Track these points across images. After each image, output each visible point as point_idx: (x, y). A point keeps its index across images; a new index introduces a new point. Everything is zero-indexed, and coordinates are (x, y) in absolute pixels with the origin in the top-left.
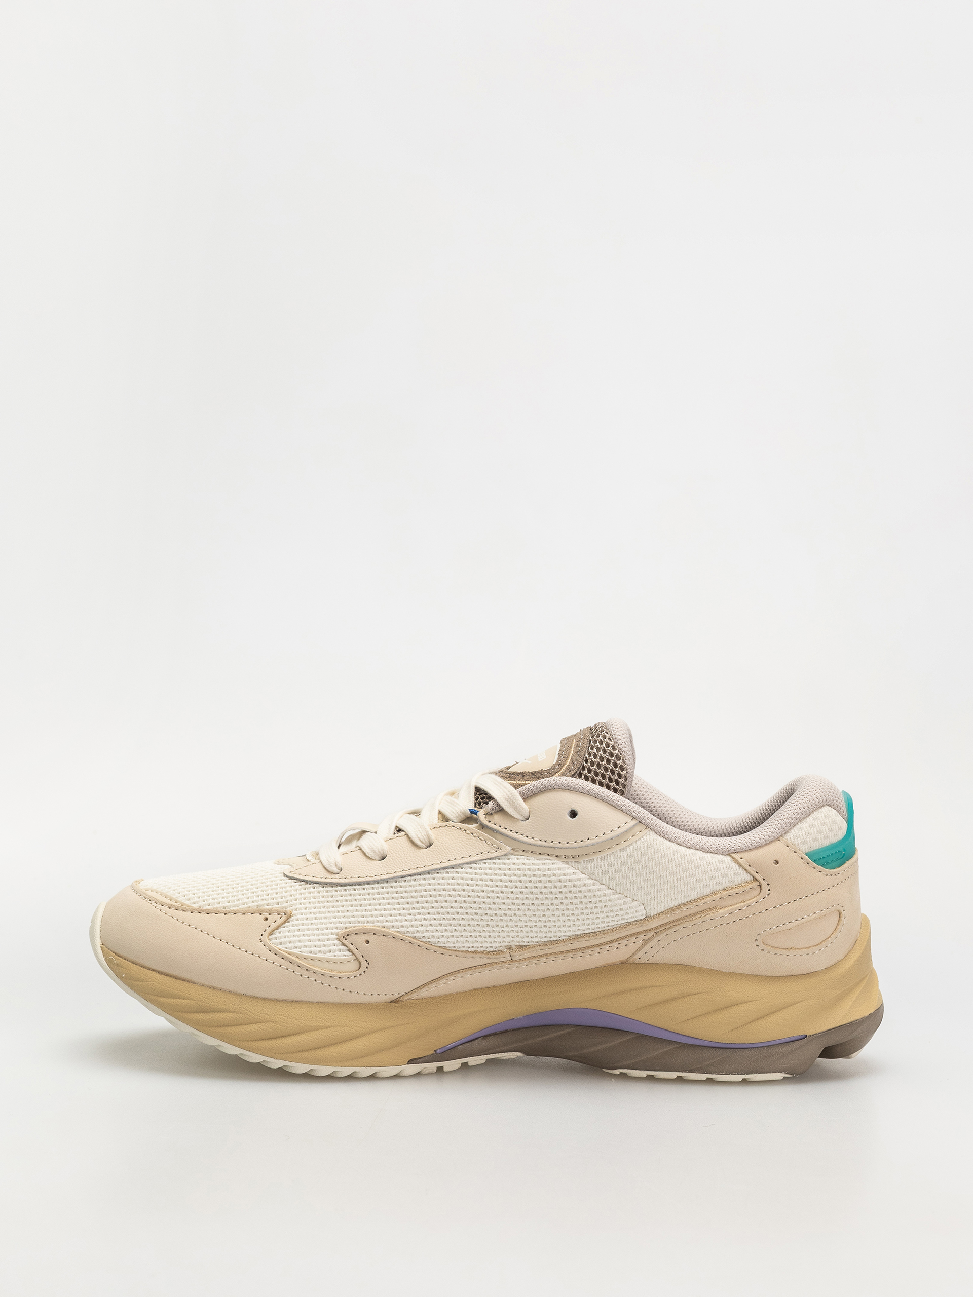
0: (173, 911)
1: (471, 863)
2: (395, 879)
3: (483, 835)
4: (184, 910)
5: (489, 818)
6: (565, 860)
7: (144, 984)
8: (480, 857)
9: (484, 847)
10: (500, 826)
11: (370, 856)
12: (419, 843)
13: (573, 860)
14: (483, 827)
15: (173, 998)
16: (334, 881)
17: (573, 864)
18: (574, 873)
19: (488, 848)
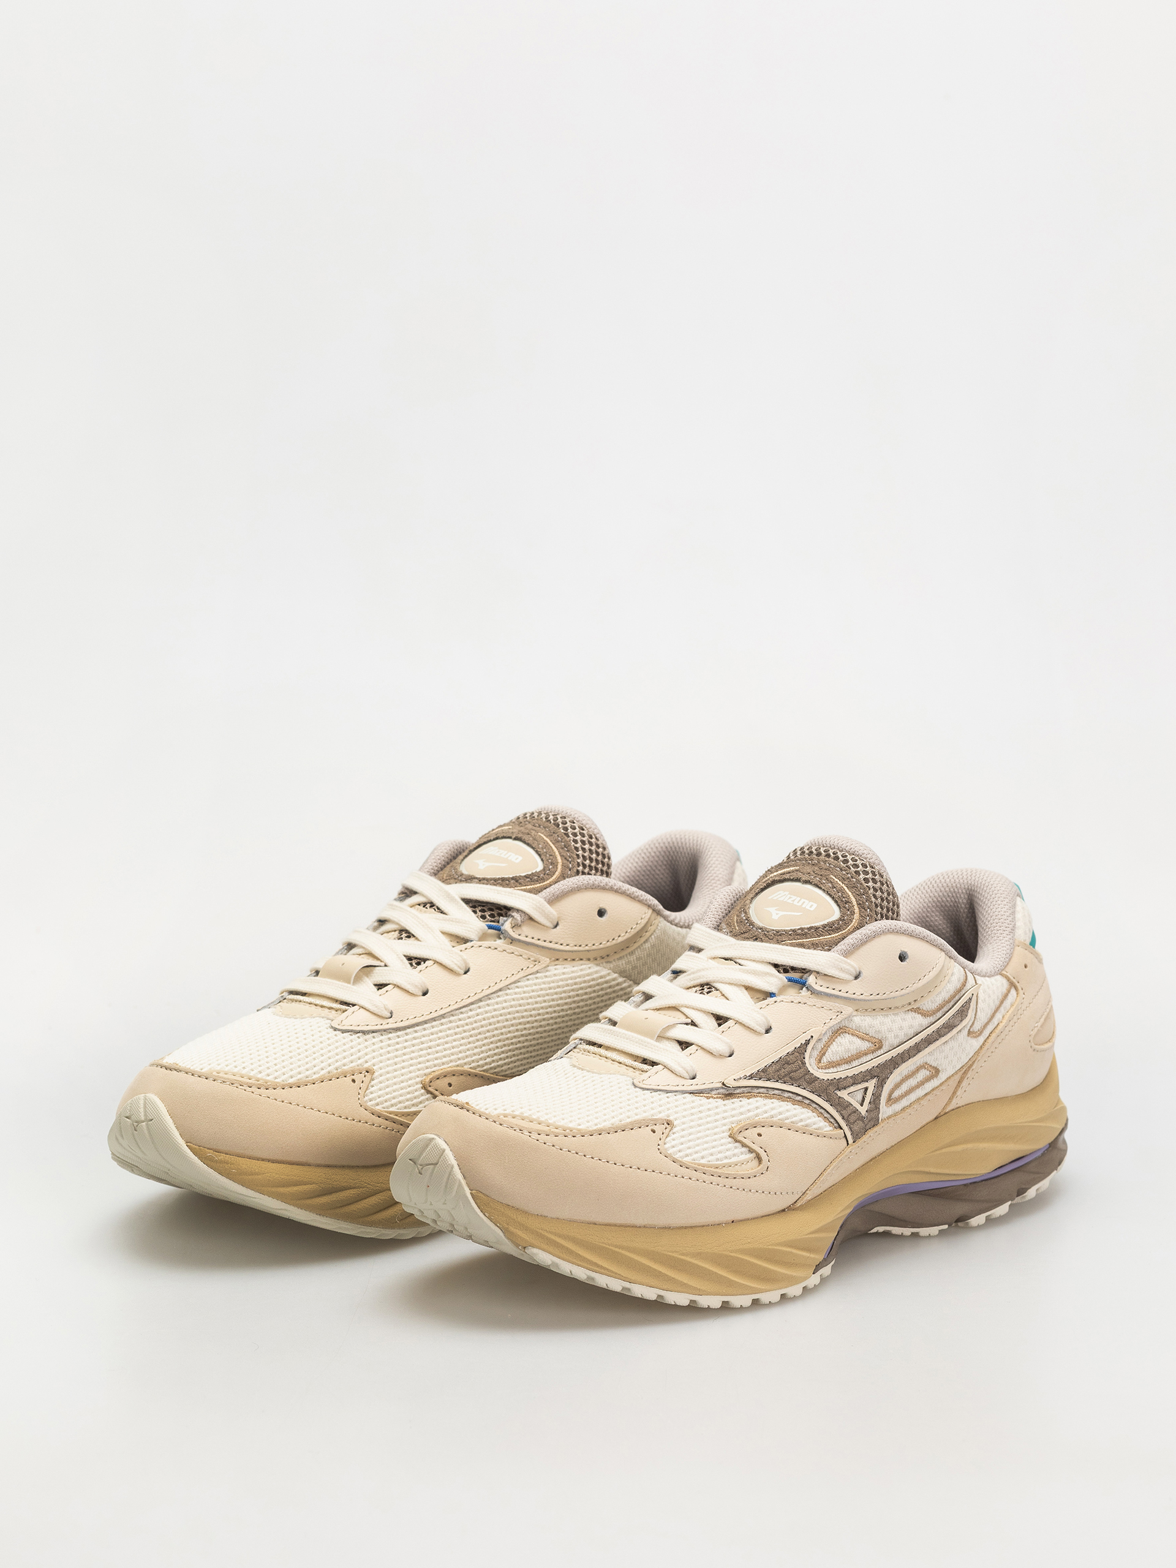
0: (262, 1091)
1: (515, 982)
2: (451, 1013)
3: (517, 951)
4: (275, 1087)
5: (519, 931)
6: (596, 962)
7: (260, 1177)
8: (522, 974)
9: (523, 963)
10: (533, 938)
11: (414, 992)
12: (456, 968)
13: (603, 960)
14: (513, 941)
15: (294, 1186)
16: (390, 1026)
17: (604, 964)
18: (609, 974)
19: (526, 963)
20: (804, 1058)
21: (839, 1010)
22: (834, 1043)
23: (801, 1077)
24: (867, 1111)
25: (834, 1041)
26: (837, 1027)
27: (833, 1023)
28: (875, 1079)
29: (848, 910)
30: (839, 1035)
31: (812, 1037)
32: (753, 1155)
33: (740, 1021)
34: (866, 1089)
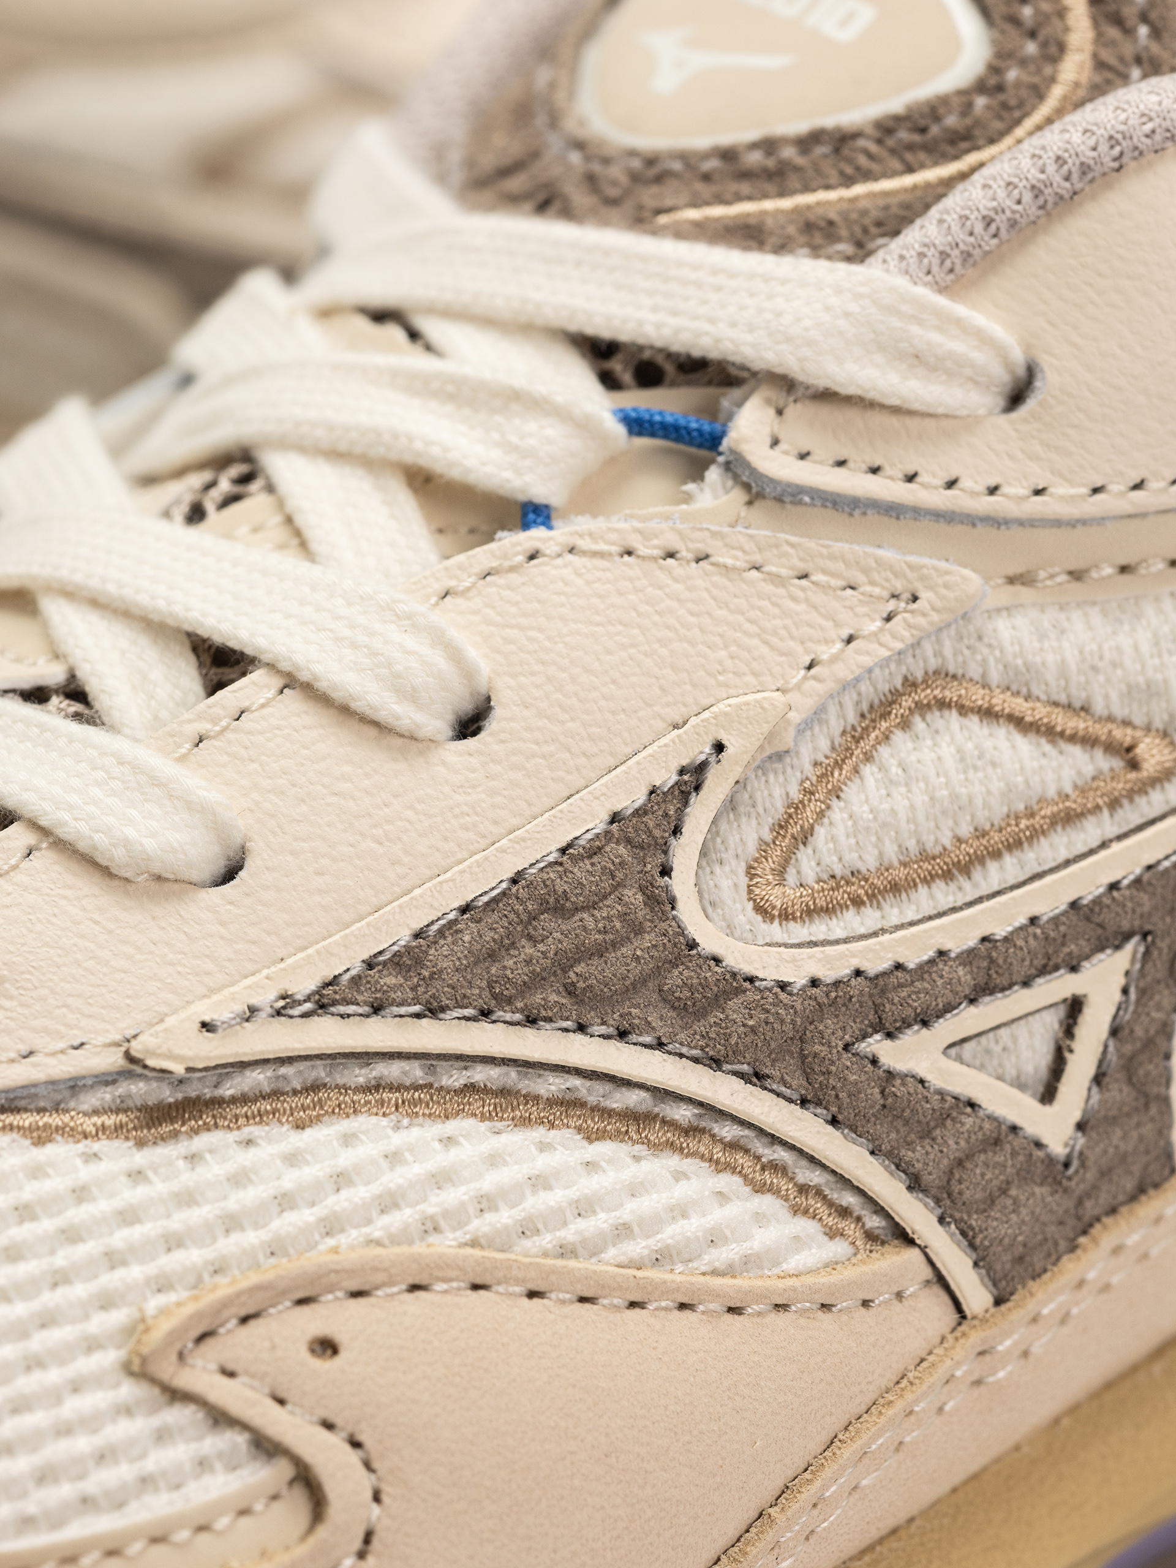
20: (666, 871)
21: (899, 585)
22: (867, 770)
23: (644, 981)
24: (1081, 1126)
25: (868, 758)
26: (885, 682)
27: (861, 656)
28: (1129, 947)
29: (1032, 34)
30: (905, 724)
31: (719, 747)
32: (283, 1470)
33: (304, 676)
34: (1075, 1007)
